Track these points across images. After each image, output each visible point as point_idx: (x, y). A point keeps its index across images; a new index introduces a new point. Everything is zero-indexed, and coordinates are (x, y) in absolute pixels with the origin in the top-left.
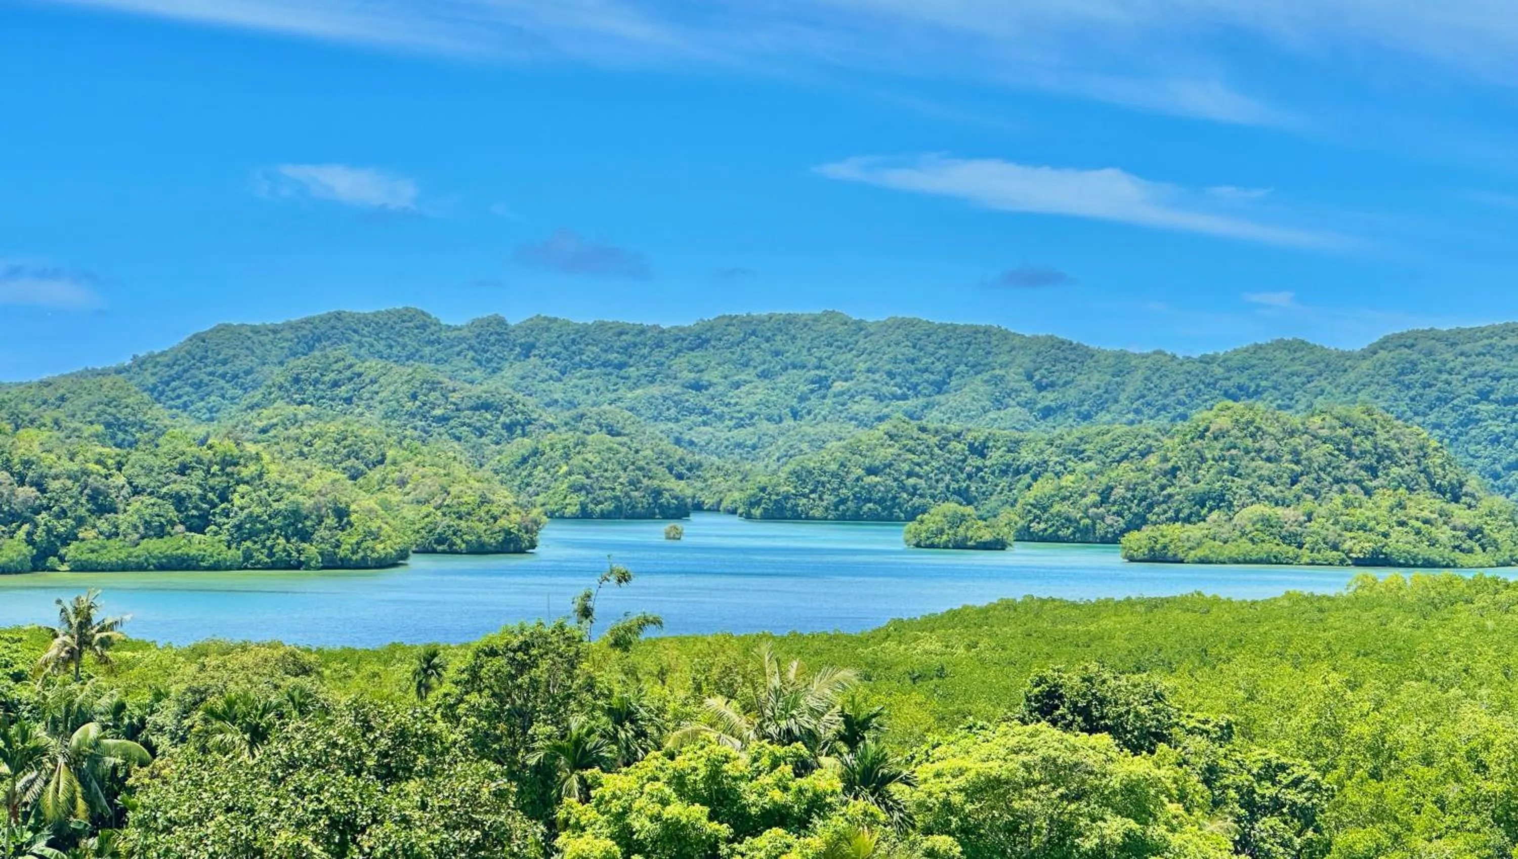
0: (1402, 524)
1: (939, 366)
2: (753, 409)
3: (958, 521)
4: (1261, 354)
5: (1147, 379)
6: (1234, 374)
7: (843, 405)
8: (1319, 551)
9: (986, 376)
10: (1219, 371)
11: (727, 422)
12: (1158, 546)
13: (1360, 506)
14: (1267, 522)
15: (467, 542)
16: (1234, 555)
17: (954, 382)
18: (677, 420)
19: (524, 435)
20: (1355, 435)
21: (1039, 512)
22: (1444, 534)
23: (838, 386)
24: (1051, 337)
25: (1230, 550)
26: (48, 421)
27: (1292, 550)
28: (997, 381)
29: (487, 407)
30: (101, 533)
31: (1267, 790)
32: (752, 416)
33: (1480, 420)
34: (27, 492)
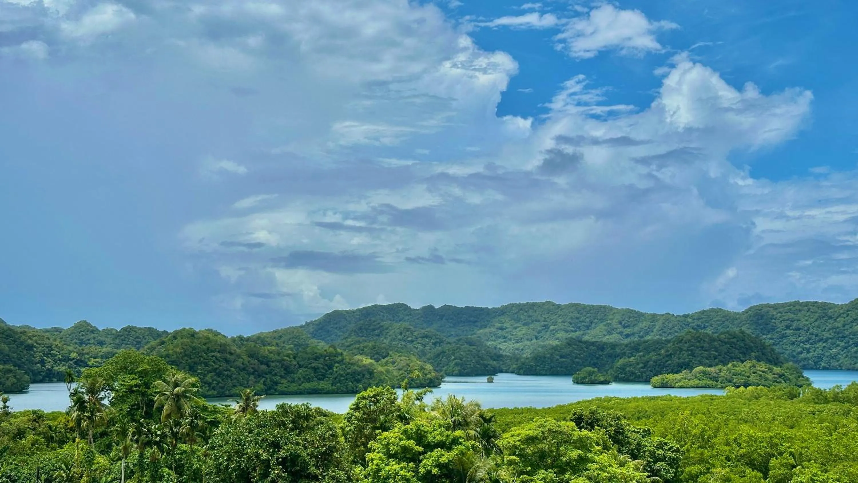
0: (754, 373)
1: (588, 320)
2: (522, 336)
3: (590, 374)
4: (705, 314)
5: (663, 323)
6: (695, 321)
7: (554, 334)
8: (724, 383)
9: (605, 323)
10: (690, 320)
11: (513, 341)
12: (665, 382)
13: (739, 367)
14: (704, 373)
15: (416, 383)
16: (693, 385)
17: (593, 325)
18: (495, 341)
19: (440, 346)
20: (738, 341)
21: (621, 371)
22: (770, 376)
23: (552, 327)
24: (628, 309)
25: (691, 383)
26: (274, 343)
27: (714, 383)
28: (609, 325)
29: (426, 337)
30: (288, 381)
31: (660, 452)
32: (522, 338)
33: (787, 336)
34: (264, 367)
